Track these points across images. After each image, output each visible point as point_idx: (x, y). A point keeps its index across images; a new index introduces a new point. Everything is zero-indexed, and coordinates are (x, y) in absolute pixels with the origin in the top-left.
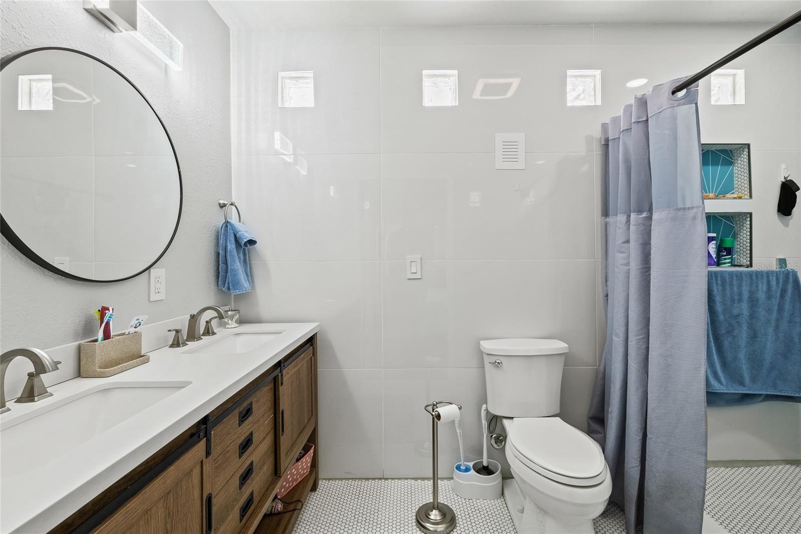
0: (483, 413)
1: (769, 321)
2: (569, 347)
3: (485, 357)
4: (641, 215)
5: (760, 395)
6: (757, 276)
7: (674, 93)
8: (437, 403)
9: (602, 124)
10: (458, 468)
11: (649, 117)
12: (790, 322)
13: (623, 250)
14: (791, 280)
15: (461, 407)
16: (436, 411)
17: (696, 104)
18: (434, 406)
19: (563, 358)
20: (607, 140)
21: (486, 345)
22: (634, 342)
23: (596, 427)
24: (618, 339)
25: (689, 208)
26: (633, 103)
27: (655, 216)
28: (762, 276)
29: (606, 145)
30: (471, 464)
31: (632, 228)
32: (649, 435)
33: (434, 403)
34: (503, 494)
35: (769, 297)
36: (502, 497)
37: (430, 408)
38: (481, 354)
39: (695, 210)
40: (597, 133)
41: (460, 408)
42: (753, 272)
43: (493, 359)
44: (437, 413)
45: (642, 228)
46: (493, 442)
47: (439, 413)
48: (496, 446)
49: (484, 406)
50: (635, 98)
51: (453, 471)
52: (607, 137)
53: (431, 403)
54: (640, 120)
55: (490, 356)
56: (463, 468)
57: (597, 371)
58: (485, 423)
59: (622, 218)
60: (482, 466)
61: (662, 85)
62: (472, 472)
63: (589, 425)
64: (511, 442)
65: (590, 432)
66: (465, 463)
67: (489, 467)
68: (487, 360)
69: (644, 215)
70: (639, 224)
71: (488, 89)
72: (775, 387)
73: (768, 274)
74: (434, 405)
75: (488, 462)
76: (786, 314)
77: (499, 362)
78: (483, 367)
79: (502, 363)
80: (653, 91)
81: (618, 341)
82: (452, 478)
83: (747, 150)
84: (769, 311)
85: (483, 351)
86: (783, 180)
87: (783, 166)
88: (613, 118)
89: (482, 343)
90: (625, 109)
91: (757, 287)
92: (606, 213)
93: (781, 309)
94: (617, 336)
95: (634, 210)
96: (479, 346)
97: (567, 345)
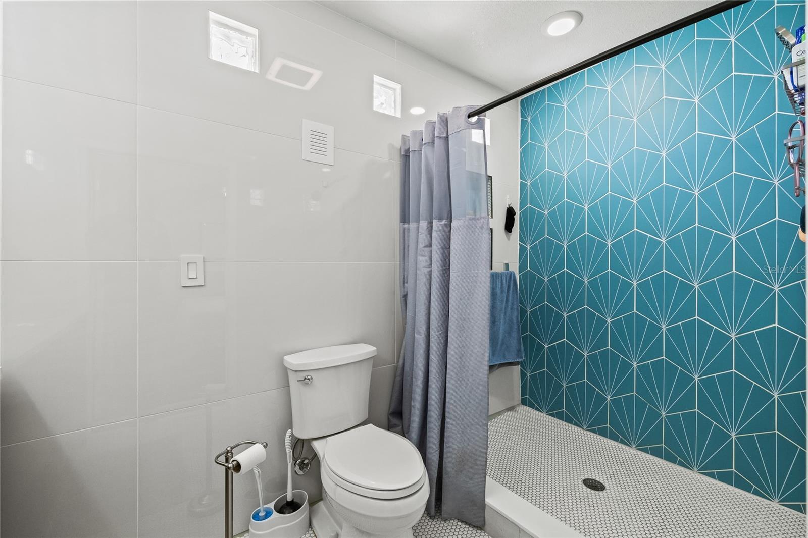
0: (288, 440)
1: (501, 309)
2: (377, 349)
3: (290, 374)
4: (442, 222)
5: (496, 365)
6: (496, 276)
7: (469, 116)
8: (232, 448)
9: (403, 135)
10: (256, 517)
11: (449, 134)
12: (511, 309)
13: (424, 253)
14: (512, 279)
15: (267, 444)
16: (233, 461)
17: (484, 130)
18: (228, 455)
19: (371, 362)
20: (407, 151)
21: (292, 361)
22: (435, 338)
23: (395, 421)
24: (421, 337)
25: (478, 219)
26: (436, 120)
27: (454, 224)
28: (499, 276)
29: (406, 156)
30: (271, 505)
31: (434, 233)
32: (447, 420)
33: (228, 449)
34: (310, 525)
35: (502, 292)
36: (310, 529)
37: (222, 459)
38: (285, 371)
39: (482, 220)
40: (398, 143)
41: (265, 447)
42: (494, 273)
43: (301, 376)
44: (235, 462)
45: (442, 233)
46: (297, 468)
47: (238, 462)
48: (301, 473)
49: (289, 431)
50: (438, 114)
51: (249, 522)
52: (407, 148)
53: (224, 450)
54: (442, 136)
55: (298, 373)
56: (262, 514)
57: (396, 369)
58: (289, 451)
59: (424, 224)
60: (286, 502)
61: (460, 107)
62: (275, 515)
63: (389, 420)
64: (329, 467)
65: (390, 427)
66: (265, 506)
67: (295, 500)
68: (293, 379)
69: (444, 222)
70: (440, 230)
71: (284, 72)
72: (504, 357)
73: (502, 274)
74: (228, 452)
75: (294, 494)
76: (510, 304)
77: (309, 377)
78: (287, 385)
79: (312, 378)
80: (453, 111)
81: (420, 338)
82: (248, 531)
83: (490, 181)
84: (502, 301)
85: (288, 367)
86: (508, 207)
87: (508, 197)
88: (413, 131)
89: (286, 358)
90: (426, 124)
91: (496, 284)
92: (405, 218)
93: (507, 300)
94: (419, 333)
95: (436, 217)
96: (283, 362)
97: (374, 348)
